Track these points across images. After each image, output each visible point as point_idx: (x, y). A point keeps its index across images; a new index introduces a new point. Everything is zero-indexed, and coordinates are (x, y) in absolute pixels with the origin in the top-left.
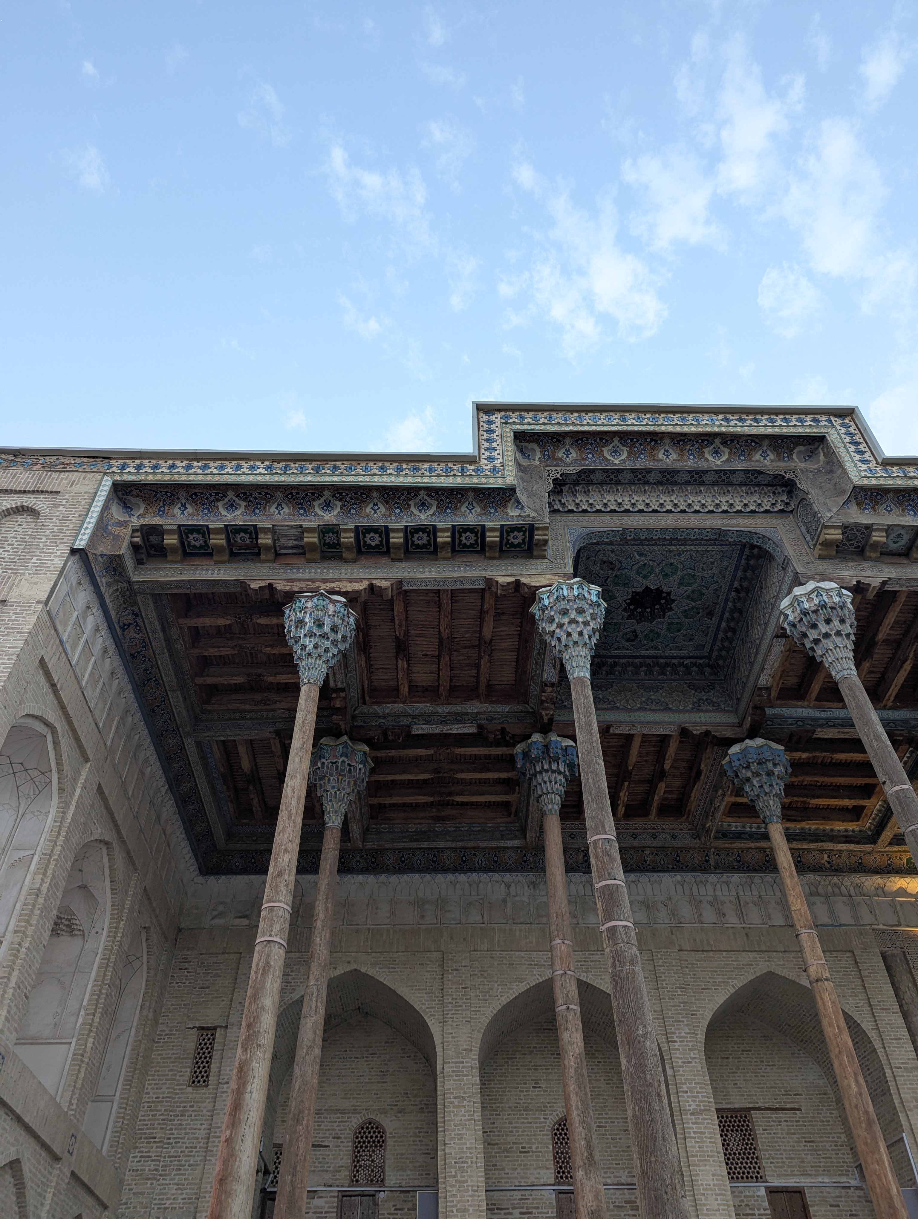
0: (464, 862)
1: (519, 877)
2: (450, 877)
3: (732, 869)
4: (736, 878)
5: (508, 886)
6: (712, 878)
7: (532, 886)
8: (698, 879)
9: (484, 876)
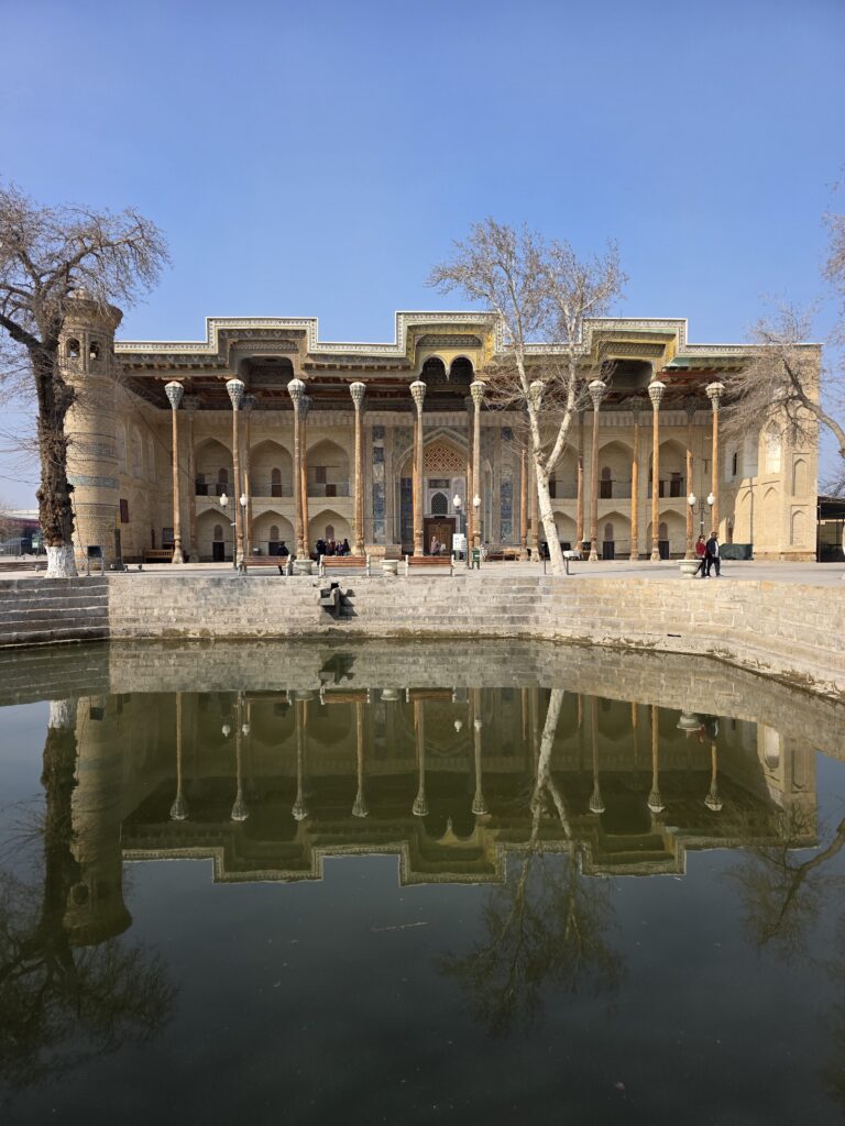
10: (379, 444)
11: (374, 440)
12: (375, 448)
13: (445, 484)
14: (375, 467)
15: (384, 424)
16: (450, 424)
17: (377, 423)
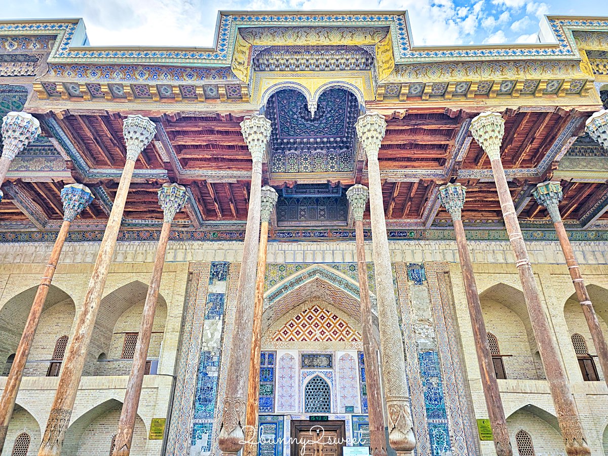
0: (17, 237)
1: (41, 244)
2: (11, 244)
3: (135, 239)
4: (137, 243)
5: (36, 248)
6: (126, 243)
7: (46, 248)
8: (120, 244)
9: (26, 244)
10: (219, 288)
11: (211, 283)
12: (212, 295)
13: (325, 363)
16: (329, 261)
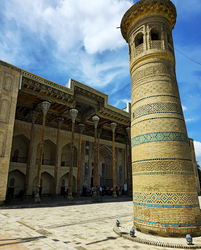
8: (67, 131)
10: (87, 148)
11: (86, 146)
12: (86, 149)
14: (86, 156)
15: (90, 141)
16: (107, 145)
17: (87, 140)
